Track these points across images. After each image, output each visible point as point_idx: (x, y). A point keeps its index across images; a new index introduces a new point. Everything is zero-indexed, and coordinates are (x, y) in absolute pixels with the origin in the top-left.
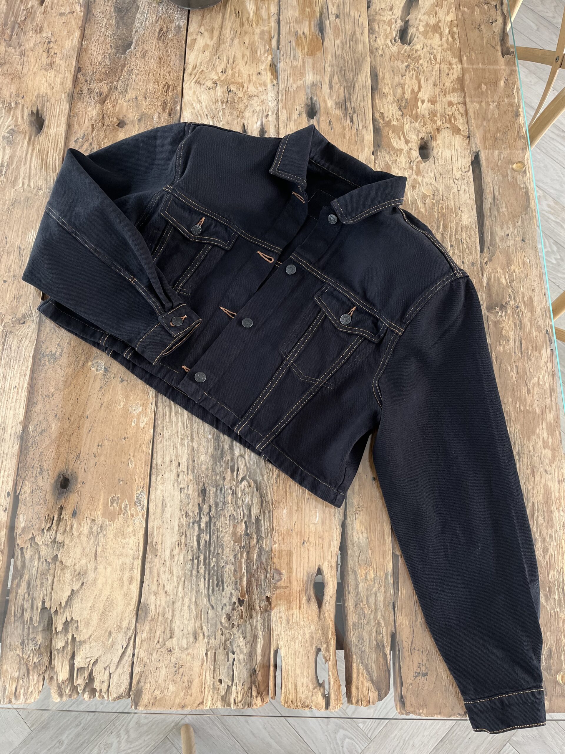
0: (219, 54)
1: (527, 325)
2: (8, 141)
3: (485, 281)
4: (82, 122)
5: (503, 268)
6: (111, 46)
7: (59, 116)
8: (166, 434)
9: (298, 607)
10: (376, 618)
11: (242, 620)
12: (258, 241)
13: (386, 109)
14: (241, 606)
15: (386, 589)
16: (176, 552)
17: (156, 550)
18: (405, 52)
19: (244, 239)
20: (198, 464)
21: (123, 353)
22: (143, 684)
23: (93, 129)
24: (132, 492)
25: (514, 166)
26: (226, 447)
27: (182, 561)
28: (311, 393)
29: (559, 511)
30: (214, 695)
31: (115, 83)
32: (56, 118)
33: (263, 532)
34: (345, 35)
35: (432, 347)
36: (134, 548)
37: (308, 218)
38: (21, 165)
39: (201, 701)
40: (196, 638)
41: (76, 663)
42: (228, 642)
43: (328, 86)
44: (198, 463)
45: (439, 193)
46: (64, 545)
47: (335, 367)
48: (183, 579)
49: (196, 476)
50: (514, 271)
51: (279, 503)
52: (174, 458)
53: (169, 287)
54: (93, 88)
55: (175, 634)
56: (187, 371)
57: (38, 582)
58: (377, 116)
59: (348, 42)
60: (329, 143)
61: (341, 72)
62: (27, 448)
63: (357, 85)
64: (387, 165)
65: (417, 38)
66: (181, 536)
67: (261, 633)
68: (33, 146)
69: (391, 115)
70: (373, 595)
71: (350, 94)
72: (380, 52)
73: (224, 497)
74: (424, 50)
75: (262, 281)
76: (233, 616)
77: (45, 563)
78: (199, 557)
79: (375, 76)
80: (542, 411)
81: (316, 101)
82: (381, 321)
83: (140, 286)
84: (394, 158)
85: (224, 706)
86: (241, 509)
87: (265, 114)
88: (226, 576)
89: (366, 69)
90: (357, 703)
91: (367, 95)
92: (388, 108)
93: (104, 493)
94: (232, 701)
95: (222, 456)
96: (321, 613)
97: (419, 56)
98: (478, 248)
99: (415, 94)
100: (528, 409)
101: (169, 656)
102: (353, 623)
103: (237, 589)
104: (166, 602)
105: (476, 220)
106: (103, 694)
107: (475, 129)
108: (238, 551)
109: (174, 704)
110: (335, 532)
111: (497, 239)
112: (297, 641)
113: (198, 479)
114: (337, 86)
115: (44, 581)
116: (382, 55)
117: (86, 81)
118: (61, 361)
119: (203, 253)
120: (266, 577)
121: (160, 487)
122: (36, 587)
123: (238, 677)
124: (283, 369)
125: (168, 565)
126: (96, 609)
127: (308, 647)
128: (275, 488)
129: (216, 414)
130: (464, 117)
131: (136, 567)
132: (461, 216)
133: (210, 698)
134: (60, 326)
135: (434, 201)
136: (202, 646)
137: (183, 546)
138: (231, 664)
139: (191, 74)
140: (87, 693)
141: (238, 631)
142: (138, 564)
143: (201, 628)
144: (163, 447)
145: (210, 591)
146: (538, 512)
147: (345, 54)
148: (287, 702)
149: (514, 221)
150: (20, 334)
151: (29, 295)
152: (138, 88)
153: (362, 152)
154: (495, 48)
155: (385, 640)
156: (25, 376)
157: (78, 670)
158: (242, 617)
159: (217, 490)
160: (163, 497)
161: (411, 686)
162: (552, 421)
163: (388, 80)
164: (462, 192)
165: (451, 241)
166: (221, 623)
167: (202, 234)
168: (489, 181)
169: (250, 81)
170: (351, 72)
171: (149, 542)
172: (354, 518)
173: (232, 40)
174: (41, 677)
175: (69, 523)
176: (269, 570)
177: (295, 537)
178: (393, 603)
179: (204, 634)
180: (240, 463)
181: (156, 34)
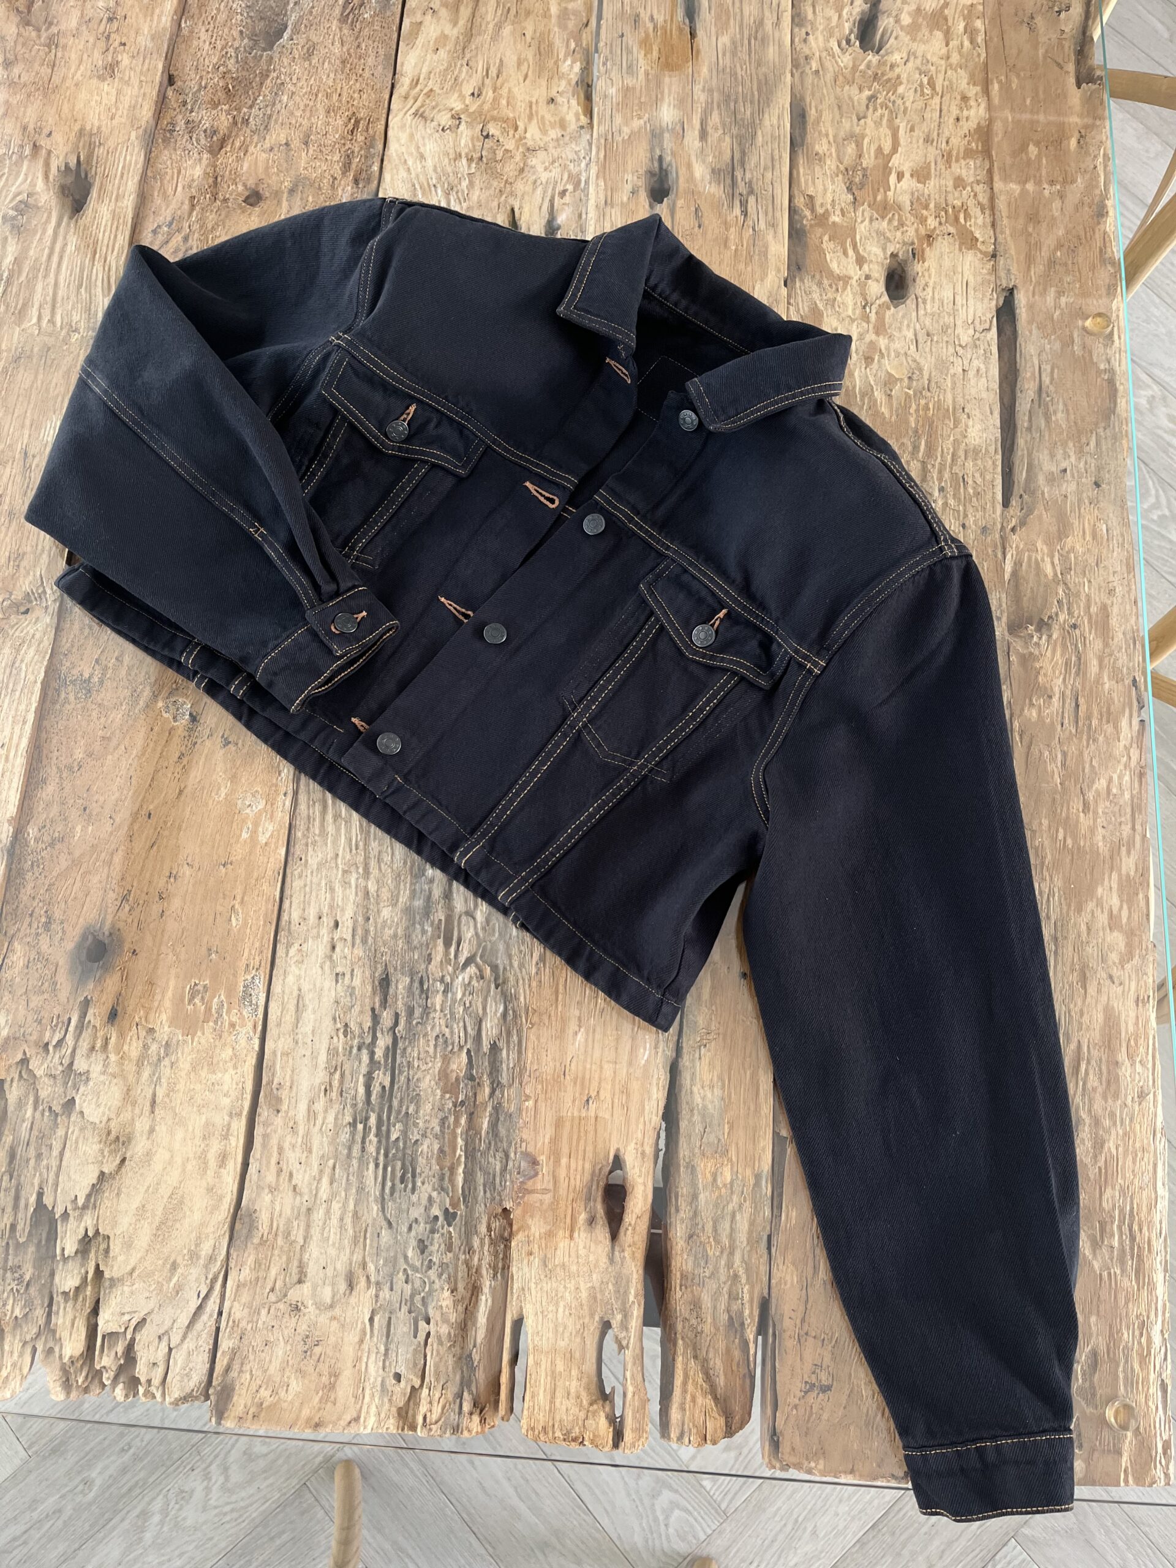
0: (468, 56)
1: (1093, 667)
2: (13, 226)
3: (1008, 568)
4: (170, 191)
5: (1049, 542)
6: (241, 32)
7: (122, 177)
8: (313, 861)
9: (567, 1234)
10: (729, 1265)
11: (450, 1255)
12: (527, 461)
13: (820, 188)
14: (449, 1225)
15: (756, 1207)
16: (319, 1106)
17: (279, 1100)
18: (868, 66)
19: (499, 454)
20: (376, 927)
21: (228, 684)
22: (236, 1374)
23: (193, 207)
24: (235, 975)
25: (1088, 323)
26: (437, 892)
27: (331, 1126)
28: (620, 788)
29: (1133, 1065)
30: (382, 1404)
31: (245, 110)
32: (117, 181)
33: (504, 1074)
34: (741, 26)
35: (885, 702)
36: (233, 1094)
37: (637, 418)
38: (37, 277)
39: (355, 1415)
40: (351, 1286)
41: (101, 1321)
42: (418, 1298)
43: (697, 133)
44: (376, 923)
45: (921, 374)
46: (88, 1079)
47: (675, 735)
48: (331, 1162)
49: (370, 950)
50: (1073, 549)
51: (540, 1015)
52: (325, 910)
53: (332, 551)
54: (197, 120)
55: (309, 1275)
56: (361, 729)
57: (32, 1152)
58: (800, 202)
59: (746, 42)
60: (691, 257)
61: (728, 105)
62: (20, 873)
63: (759, 133)
64: (815, 310)
65: (896, 38)
66: (331, 1074)
67: (488, 1283)
68: (65, 238)
69: (829, 201)
70: (728, 1218)
71: (743, 153)
72: (814, 65)
73: (427, 998)
74: (910, 64)
75: (532, 547)
76: (432, 1244)
77: (47, 1114)
78: (367, 1119)
79: (799, 116)
80: (1112, 851)
81: (670, 164)
82: (779, 643)
83: (271, 546)
84: (830, 295)
85: (403, 1430)
86: (461, 1024)
87: (560, 188)
88: (421, 1161)
89: (783, 100)
90: (680, 1438)
91: (780, 157)
92: (824, 185)
93: (177, 976)
94: (420, 1420)
95: (427, 912)
96: (617, 1248)
97: (899, 77)
98: (999, 497)
99: (884, 159)
100: (1082, 844)
101: (294, 1320)
102: (682, 1275)
103: (443, 1189)
104: (293, 1209)
105: (999, 435)
106: (153, 1389)
107: (1009, 239)
108: (450, 1110)
109: (297, 1419)
110: (655, 1082)
111: (1041, 480)
112: (562, 1304)
113: (374, 957)
114: (716, 135)
115: (44, 1150)
116: (817, 72)
117: (185, 103)
118: (102, 695)
119: (409, 481)
120: (504, 1169)
121: (294, 969)
122: (28, 1161)
123: (435, 1371)
124: (565, 735)
125: (301, 1133)
126: (148, 1214)
127: (583, 1317)
128: (534, 984)
129: (417, 822)
130: (987, 212)
131: (235, 1133)
132: (967, 426)
133: (373, 1409)
134: (101, 621)
135: (911, 392)
136: (362, 1302)
137: (334, 1095)
138: (422, 1343)
139: (406, 98)
140: (121, 1386)
141: (440, 1276)
142: (240, 1126)
143: (364, 1265)
144: (305, 886)
145: (387, 1191)
146: (1088, 1062)
147: (738, 65)
148: (533, 1429)
149: (1079, 441)
150: (17, 634)
151: (41, 554)
152: (294, 122)
153: (762, 280)
154: (1062, 68)
155: (747, 1312)
156: (24, 723)
157: (104, 1337)
158: (449, 1248)
159: (412, 981)
160: (300, 990)
161: (795, 1412)
162: (1132, 873)
163: (827, 125)
164: (971, 374)
165: (940, 479)
166: (406, 1257)
167: (408, 439)
168: (1033, 352)
169: (530, 117)
170: (748, 105)
171: (264, 1082)
172: (697, 1055)
173: (499, 27)
174: (29, 1350)
175: (100, 1034)
176: (512, 1155)
177: (570, 1088)
178: (769, 1237)
179: (368, 1277)
180: (464, 928)
181: (337, 11)
